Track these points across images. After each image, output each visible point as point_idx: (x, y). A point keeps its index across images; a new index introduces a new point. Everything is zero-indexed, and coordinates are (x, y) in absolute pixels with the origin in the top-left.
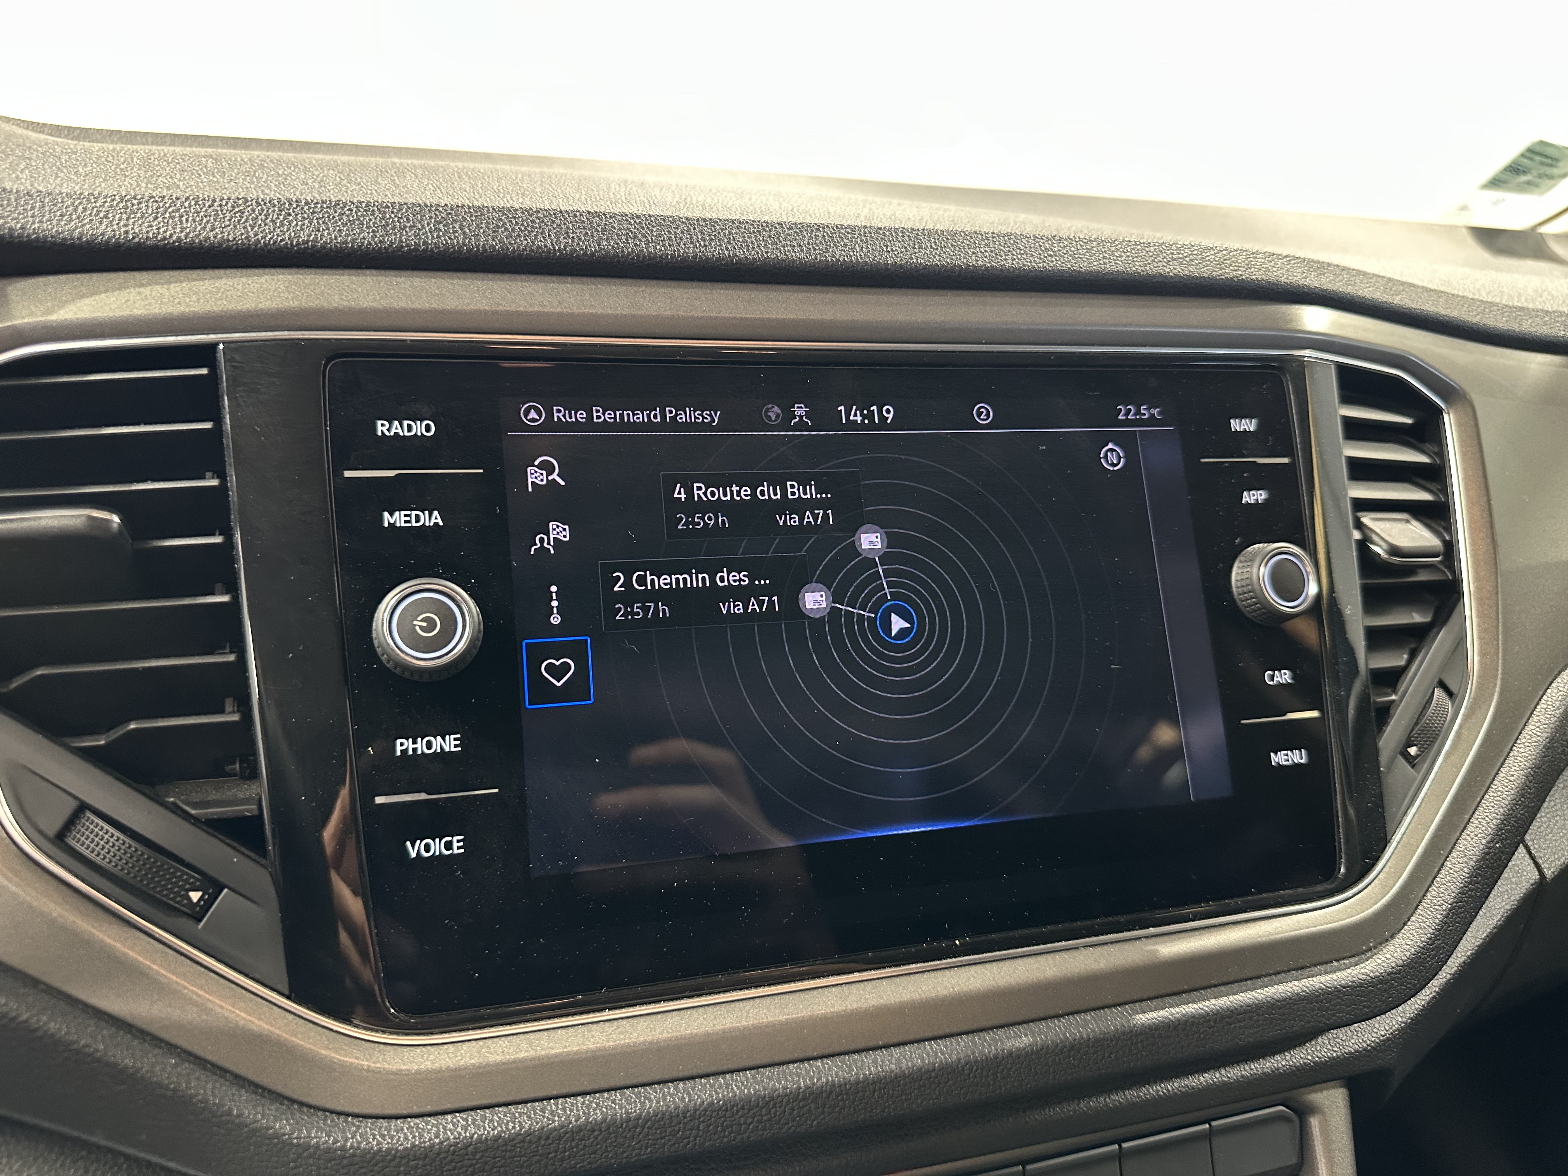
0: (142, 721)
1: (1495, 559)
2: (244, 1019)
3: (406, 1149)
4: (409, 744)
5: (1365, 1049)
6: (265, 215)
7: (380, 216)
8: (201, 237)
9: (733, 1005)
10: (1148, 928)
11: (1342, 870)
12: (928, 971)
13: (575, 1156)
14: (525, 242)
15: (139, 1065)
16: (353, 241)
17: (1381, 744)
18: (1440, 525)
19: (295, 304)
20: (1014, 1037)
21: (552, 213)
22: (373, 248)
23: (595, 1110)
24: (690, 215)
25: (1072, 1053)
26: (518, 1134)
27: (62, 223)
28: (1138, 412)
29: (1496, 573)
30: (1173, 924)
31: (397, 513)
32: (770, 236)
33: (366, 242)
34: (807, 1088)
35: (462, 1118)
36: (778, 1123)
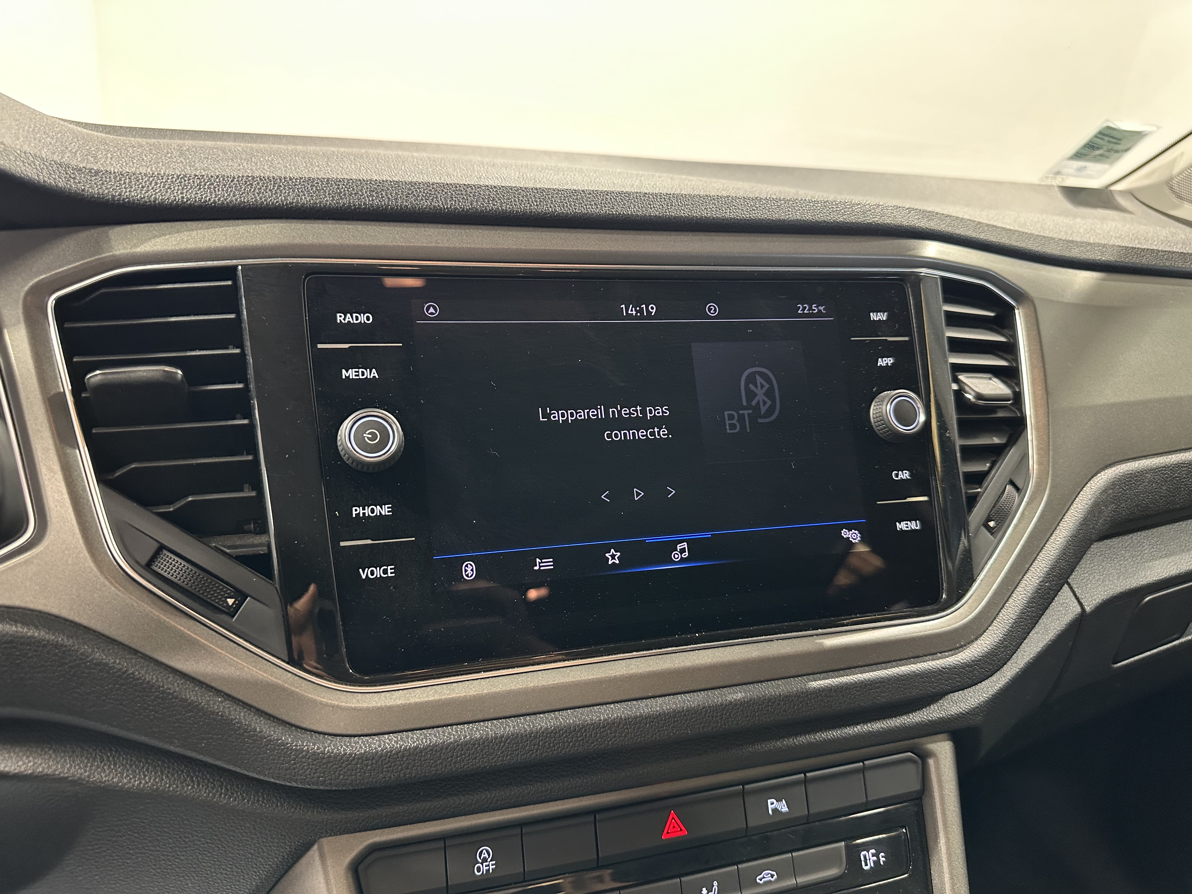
0: (196, 496)
1: (1048, 402)
3: (361, 754)
4: (360, 510)
6: (266, 187)
7: (336, 187)
8: (228, 200)
11: (944, 596)
12: (679, 652)
13: (463, 760)
14: (426, 203)
15: (200, 700)
16: (320, 203)
17: (970, 519)
18: (1011, 381)
19: (285, 241)
20: (733, 693)
21: (442, 185)
22: (333, 207)
23: (475, 732)
24: (527, 186)
25: (770, 704)
26: (429, 746)
27: (143, 192)
28: (810, 309)
29: (1048, 412)
30: (834, 627)
31: (350, 370)
32: (577, 199)
33: (328, 203)
34: (605, 720)
35: (394, 737)
36: (587, 742)
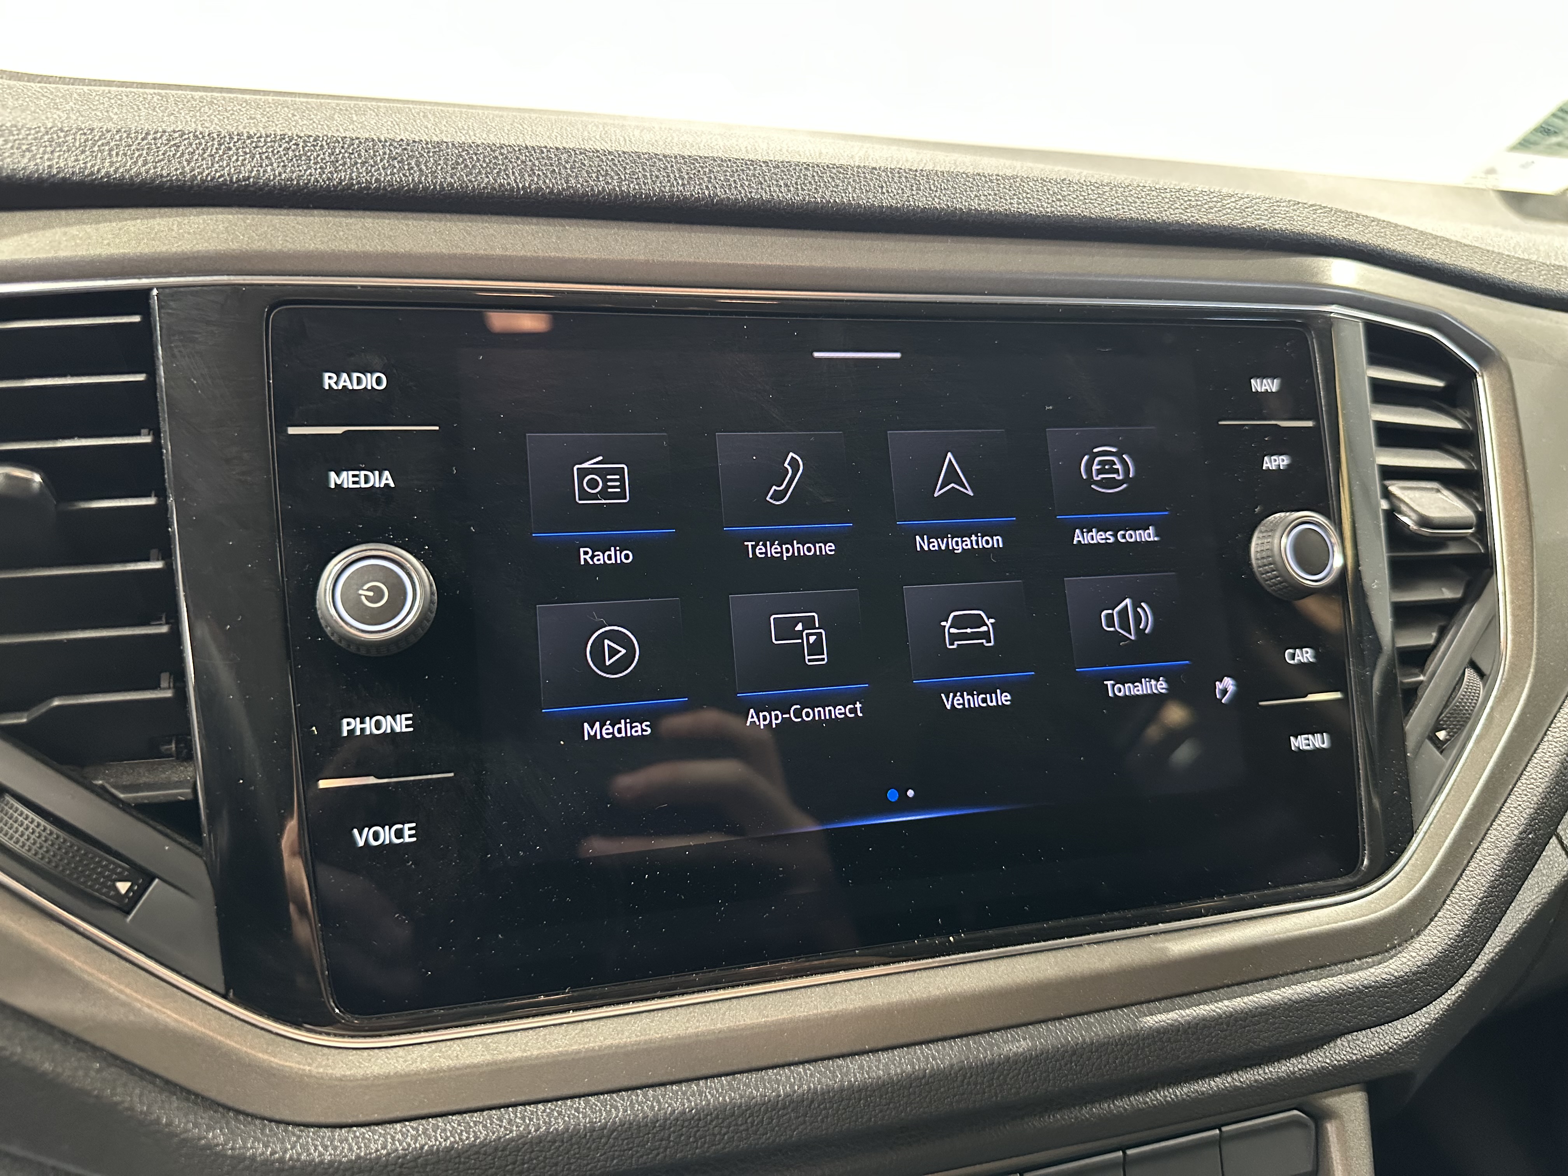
0: (66, 697)
1: (1531, 531)
2: (176, 1021)
3: (350, 1161)
4: (356, 724)
5: (1386, 1052)
6: (203, 149)
7: (330, 151)
9: (708, 1006)
10: (1157, 924)
11: (1366, 862)
12: (920, 970)
13: (534, 1169)
14: (486, 180)
15: (59, 1070)
16: (299, 177)
17: (1408, 727)
18: (1470, 494)
19: (235, 246)
20: (1012, 1042)
21: (517, 149)
22: (321, 186)
23: (556, 1119)
24: (667, 152)
25: (1074, 1058)
26: (472, 1145)
29: (1532, 547)
30: (1184, 919)
31: (344, 474)
32: (754, 175)
33: (313, 179)
34: (787, 1095)
35: (412, 1127)
36: (755, 1133)
